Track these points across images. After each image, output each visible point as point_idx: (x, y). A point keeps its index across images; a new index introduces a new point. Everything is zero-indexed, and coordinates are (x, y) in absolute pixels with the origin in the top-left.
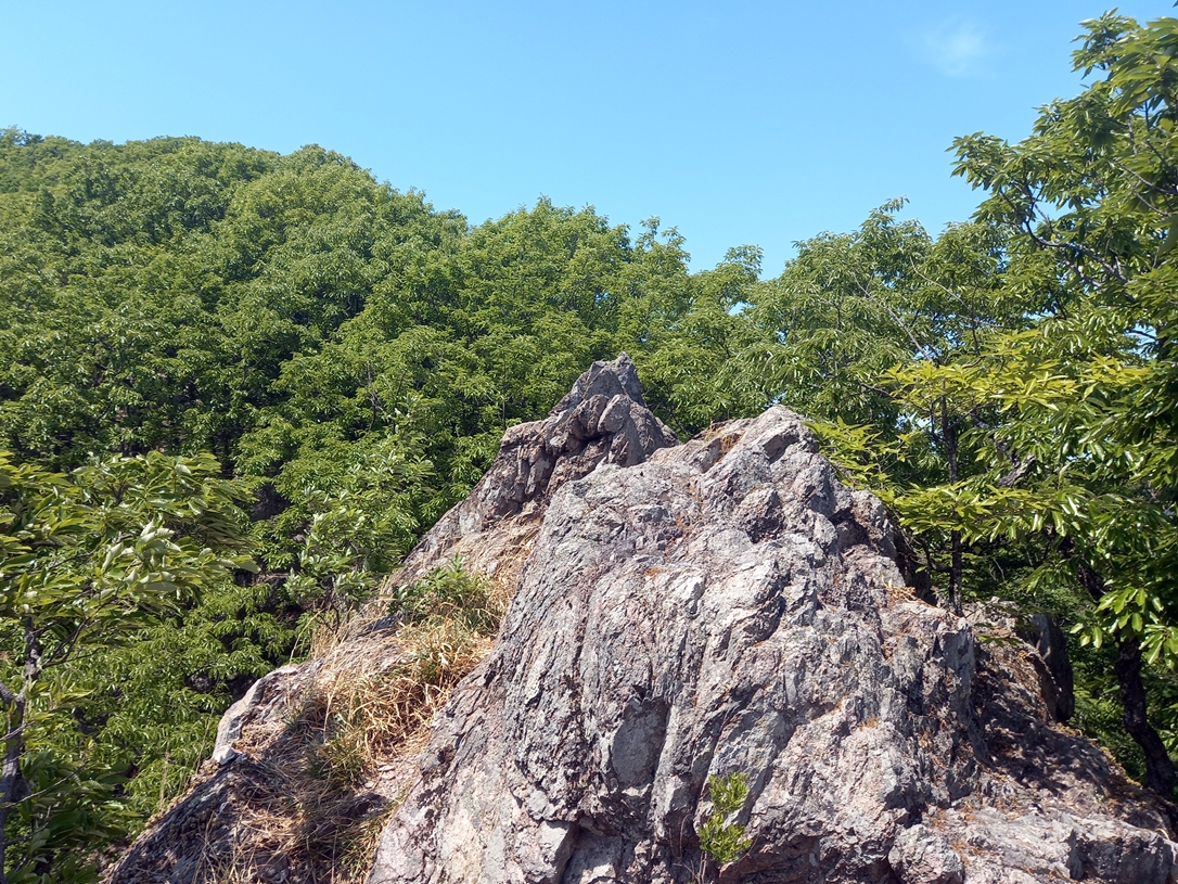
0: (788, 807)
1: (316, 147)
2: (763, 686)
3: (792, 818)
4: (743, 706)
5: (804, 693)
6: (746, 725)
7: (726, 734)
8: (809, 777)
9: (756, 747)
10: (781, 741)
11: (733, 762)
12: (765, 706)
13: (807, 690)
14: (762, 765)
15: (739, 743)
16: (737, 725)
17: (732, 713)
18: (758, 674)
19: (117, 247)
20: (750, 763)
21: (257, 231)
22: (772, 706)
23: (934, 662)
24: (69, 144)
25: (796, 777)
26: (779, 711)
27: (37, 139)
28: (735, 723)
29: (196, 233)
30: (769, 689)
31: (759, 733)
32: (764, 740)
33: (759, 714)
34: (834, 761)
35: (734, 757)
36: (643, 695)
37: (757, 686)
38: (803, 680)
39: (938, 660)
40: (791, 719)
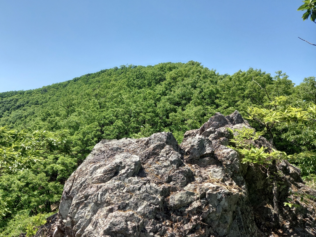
0: (89, 231)
1: (192, 61)
2: (91, 195)
3: (90, 234)
4: (86, 200)
5: (104, 199)
6: (86, 206)
7: (80, 207)
8: (97, 223)
9: (88, 212)
10: (95, 212)
11: (80, 215)
12: (91, 201)
13: (105, 198)
14: (88, 218)
15: (83, 211)
16: (83, 205)
17: (83, 202)
18: (91, 191)
19: (141, 90)
20: (85, 216)
21: (170, 83)
22: (92, 201)
23: (200, 201)
24: (142, 67)
25: (94, 223)
26: (94, 203)
27: (136, 67)
28: (83, 204)
29: (157, 86)
30: (93, 196)
31: (89, 208)
32: (90, 211)
33: (89, 203)
34: (104, 219)
35: (81, 214)
36: (67, 194)
37: (90, 195)
38: (105, 195)
39: (202, 201)
40: (98, 205)
